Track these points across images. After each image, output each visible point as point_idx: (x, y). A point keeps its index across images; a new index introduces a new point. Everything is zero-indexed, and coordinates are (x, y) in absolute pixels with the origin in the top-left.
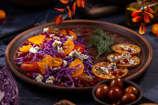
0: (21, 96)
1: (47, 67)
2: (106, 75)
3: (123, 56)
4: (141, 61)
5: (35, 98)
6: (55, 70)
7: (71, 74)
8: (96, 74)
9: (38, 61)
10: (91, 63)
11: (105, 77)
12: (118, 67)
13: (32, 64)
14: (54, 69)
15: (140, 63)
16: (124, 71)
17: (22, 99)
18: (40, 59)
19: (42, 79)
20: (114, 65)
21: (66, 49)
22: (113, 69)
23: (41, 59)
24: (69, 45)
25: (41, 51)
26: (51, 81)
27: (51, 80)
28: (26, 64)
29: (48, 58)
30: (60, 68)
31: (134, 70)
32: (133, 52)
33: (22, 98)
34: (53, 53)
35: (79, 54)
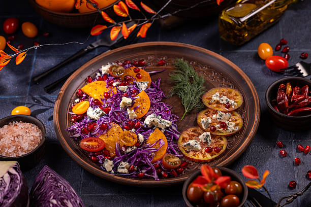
0: (87, 192)
1: (117, 146)
2: (197, 153)
3: (220, 117)
4: (244, 122)
5: (106, 194)
6: (129, 153)
7: (152, 158)
8: (184, 152)
9: (102, 134)
10: (176, 130)
11: (197, 156)
12: (213, 137)
13: (95, 141)
14: (128, 151)
15: (243, 124)
16: (222, 142)
17: (89, 198)
18: (105, 132)
19: (113, 166)
20: (208, 136)
21: (140, 108)
22: (207, 142)
23: (107, 131)
24: (142, 101)
25: (105, 117)
26: (125, 171)
27: (126, 169)
28: (87, 142)
29: (115, 128)
30: (135, 148)
31: (235, 138)
32: (233, 107)
33: (88, 195)
34: (122, 120)
35: (158, 120)
